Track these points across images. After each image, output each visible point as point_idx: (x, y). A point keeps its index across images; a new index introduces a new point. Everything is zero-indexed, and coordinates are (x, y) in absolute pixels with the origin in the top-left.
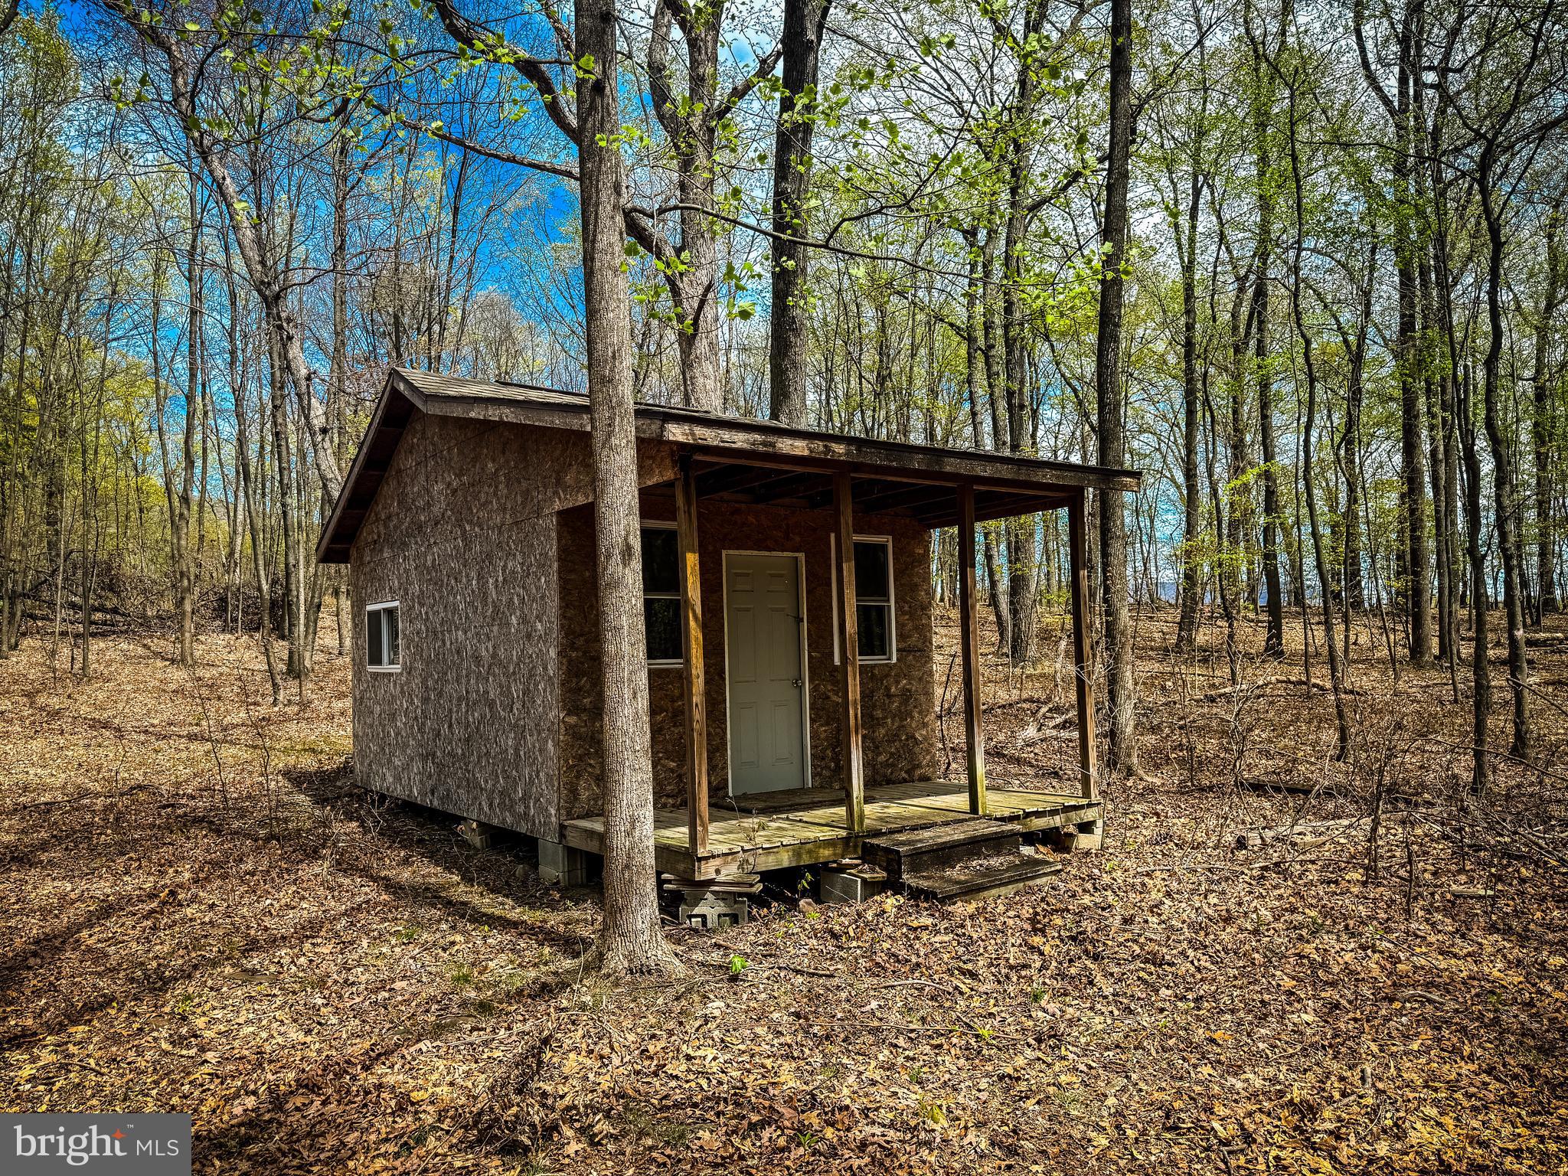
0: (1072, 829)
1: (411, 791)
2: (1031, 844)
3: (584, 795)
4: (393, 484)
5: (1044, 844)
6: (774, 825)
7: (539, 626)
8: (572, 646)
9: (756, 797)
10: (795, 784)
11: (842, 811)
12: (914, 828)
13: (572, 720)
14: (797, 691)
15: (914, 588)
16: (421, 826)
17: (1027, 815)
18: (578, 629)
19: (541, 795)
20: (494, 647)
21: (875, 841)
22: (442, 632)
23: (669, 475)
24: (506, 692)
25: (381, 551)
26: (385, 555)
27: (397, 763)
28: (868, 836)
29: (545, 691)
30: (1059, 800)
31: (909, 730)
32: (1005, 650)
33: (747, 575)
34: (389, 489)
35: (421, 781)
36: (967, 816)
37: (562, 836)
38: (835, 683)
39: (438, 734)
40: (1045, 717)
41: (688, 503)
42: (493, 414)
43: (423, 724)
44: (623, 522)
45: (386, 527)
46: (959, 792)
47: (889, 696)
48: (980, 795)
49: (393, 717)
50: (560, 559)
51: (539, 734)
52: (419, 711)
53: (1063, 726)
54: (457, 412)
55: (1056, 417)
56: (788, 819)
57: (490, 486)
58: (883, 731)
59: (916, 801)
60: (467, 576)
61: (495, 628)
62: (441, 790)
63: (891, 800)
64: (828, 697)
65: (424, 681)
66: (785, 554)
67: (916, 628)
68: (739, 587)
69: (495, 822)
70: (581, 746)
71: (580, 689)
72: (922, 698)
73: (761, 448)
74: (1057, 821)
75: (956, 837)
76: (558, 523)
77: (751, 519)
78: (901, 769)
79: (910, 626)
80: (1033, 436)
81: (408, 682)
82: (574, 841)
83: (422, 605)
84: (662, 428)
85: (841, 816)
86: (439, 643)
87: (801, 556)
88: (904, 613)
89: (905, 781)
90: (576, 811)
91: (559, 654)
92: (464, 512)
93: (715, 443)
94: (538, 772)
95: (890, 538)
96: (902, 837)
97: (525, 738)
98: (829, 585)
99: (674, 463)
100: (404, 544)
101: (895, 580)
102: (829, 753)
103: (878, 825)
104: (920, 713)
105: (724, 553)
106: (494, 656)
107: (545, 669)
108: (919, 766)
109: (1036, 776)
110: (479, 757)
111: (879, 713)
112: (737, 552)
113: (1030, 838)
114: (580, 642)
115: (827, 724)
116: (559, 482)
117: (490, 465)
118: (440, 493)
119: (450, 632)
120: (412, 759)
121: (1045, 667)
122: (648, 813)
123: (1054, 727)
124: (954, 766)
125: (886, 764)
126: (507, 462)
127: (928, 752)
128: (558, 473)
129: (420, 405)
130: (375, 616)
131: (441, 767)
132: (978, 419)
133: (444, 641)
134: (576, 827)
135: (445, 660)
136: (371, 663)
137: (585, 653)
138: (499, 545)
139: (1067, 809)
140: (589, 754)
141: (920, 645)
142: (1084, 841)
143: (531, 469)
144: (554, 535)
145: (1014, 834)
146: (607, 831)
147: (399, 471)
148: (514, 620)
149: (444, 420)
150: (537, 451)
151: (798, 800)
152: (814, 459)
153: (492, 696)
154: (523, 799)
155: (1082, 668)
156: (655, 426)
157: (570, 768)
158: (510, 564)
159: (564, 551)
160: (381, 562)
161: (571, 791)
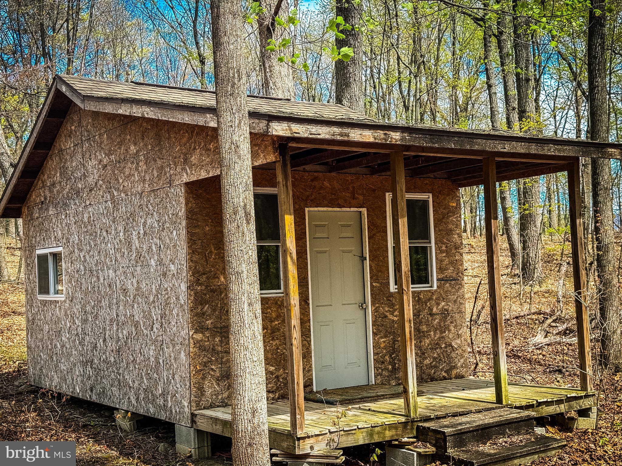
0: (573, 414)
1: (74, 389)
2: (543, 425)
3: (208, 392)
4: (56, 159)
5: (553, 426)
6: (350, 413)
7: (172, 267)
8: (198, 282)
9: (335, 392)
10: (364, 382)
11: (401, 402)
12: (455, 415)
13: (199, 336)
14: (362, 312)
15: (450, 232)
16: (84, 415)
17: (540, 404)
18: (201, 269)
19: (177, 392)
20: (138, 283)
21: (426, 425)
22: (97, 271)
23: (271, 158)
24: (147, 316)
25: (47, 209)
26: (51, 213)
27: (63, 367)
28: (420, 421)
29: (178, 315)
30: (563, 392)
31: (447, 340)
32: (517, 272)
33: (324, 226)
34: (52, 163)
35: (82, 381)
36: (494, 406)
37: (193, 422)
38: (392, 305)
39: (95, 347)
40: (550, 326)
41: (286, 178)
42: (137, 111)
43: (83, 339)
44: (242, 196)
45: (51, 191)
46: (487, 387)
47: (431, 314)
48: (503, 389)
49: (59, 333)
50: (188, 218)
51: (174, 346)
52: (80, 329)
53: (565, 333)
54: (109, 108)
55: (554, 84)
56: (360, 408)
57: (132, 163)
58: (427, 341)
59: (454, 394)
60: (116, 229)
61: (138, 269)
62: (98, 388)
63: (435, 393)
64: (386, 317)
65: (83, 307)
66: (352, 209)
67: (451, 263)
68: (318, 235)
69: (141, 412)
70: (205, 356)
71: (203, 314)
72: (457, 316)
73: (339, 138)
74: (562, 408)
75: (486, 421)
76: (186, 192)
77: (326, 184)
78: (442, 370)
79: (447, 261)
80: (536, 100)
81: (71, 308)
82: (203, 425)
83: (80, 250)
84: (268, 126)
85: (400, 406)
86: (95, 279)
87: (364, 211)
88: (442, 252)
89: (445, 378)
90: (203, 403)
91: (189, 288)
92: (112, 181)
93: (306, 135)
94: (174, 375)
95: (431, 195)
96: (446, 422)
97: (163, 349)
98: (386, 232)
99: (275, 150)
100: (65, 204)
101: (435, 227)
102: (387, 358)
103: (428, 413)
104: (455, 327)
105: (307, 209)
106: (138, 289)
107: (178, 298)
108: (455, 367)
109: (545, 372)
110: (127, 364)
111: (424, 328)
112: (316, 209)
113: (541, 421)
114: (203, 279)
115: (386, 336)
116: (186, 161)
117: (132, 148)
118: (94, 167)
119: (102, 270)
120: (75, 365)
121: (549, 285)
122: (263, 405)
123: (559, 333)
124: (480, 365)
125: (430, 366)
126: (146, 145)
127: (462, 356)
128: (185, 154)
129: (78, 102)
130: (43, 259)
131: (98, 371)
132: (493, 90)
133: (98, 278)
134: (204, 415)
135: (99, 292)
136: (40, 293)
137: (207, 287)
138: (141, 207)
139: (569, 399)
140: (211, 361)
141: (454, 275)
142: (583, 423)
143: (164, 151)
144: (182, 200)
145: (529, 419)
146: (234, 419)
147: (61, 150)
148: (153, 263)
149: (96, 115)
150: (169, 138)
151: (365, 394)
152: (377, 143)
153: (136, 318)
154: (163, 395)
155: (580, 293)
156: (262, 124)
157: (198, 372)
158: (149, 221)
159: (190, 212)
160: (48, 218)
161: (199, 389)
